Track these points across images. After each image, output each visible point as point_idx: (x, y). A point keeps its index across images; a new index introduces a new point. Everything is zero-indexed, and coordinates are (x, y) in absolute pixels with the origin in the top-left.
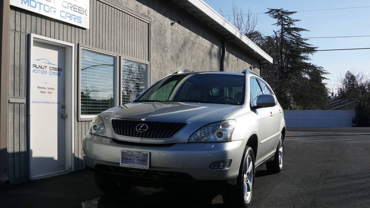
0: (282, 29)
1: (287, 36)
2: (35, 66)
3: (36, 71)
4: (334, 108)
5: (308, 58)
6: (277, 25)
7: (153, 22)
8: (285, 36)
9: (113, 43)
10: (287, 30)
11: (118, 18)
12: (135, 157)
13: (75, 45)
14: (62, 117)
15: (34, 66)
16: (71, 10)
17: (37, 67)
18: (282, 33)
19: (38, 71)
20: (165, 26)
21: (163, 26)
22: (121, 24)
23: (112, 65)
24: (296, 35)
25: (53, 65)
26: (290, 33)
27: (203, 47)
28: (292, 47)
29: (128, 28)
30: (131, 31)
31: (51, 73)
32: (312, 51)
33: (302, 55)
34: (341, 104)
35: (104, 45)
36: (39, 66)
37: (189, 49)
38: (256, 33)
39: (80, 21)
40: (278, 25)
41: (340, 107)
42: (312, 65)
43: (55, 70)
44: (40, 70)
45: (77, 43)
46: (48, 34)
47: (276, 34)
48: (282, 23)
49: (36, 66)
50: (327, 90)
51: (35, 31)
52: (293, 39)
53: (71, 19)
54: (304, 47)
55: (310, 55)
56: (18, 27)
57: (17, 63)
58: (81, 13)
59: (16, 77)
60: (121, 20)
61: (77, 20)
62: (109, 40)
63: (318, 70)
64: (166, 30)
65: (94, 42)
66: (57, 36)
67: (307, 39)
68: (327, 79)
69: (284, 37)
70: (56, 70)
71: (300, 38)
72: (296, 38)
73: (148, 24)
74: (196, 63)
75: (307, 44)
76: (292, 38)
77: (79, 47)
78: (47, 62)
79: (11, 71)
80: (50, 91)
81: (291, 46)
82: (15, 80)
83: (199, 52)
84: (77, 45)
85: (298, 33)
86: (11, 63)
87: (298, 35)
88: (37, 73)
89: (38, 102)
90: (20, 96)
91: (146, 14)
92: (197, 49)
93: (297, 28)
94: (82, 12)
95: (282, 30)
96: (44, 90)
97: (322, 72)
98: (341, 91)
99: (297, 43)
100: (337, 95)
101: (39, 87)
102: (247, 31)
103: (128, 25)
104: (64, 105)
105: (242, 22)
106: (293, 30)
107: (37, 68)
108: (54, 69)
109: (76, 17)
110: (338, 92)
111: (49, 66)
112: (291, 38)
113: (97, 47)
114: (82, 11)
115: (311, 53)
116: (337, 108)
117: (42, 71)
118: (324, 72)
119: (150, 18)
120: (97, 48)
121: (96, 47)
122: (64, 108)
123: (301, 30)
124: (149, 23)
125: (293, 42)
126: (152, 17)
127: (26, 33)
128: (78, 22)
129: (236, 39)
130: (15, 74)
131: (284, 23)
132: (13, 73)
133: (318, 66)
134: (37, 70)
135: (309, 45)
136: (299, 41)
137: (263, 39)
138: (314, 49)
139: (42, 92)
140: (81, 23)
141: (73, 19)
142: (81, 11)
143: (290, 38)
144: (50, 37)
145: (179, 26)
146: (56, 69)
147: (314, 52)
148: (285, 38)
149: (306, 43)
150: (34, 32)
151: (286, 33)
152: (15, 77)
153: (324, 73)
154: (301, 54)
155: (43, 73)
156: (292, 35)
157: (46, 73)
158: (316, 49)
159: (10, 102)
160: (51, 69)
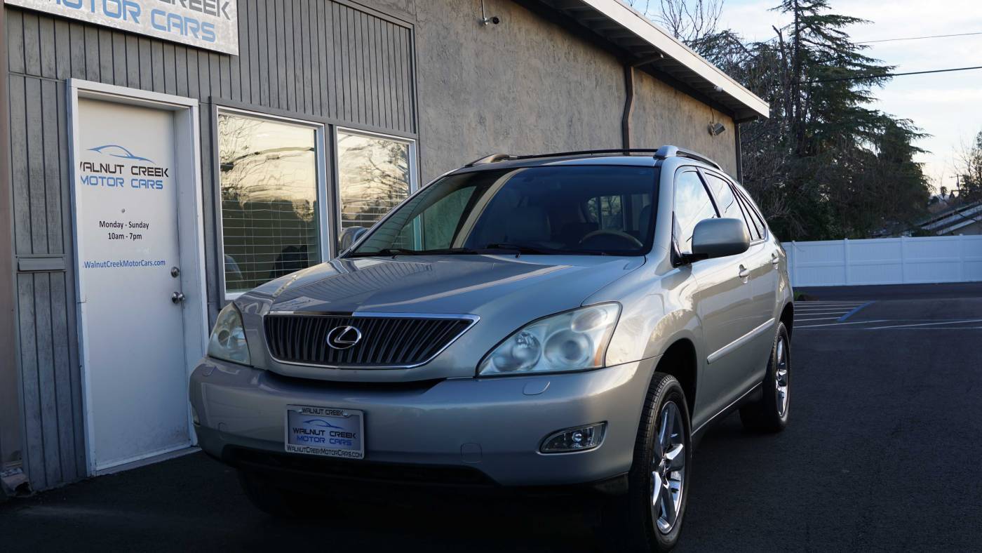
0: (796, 19)
1: (811, 40)
2: (89, 165)
3: (93, 181)
4: (945, 231)
5: (871, 97)
6: (782, 9)
7: (422, 24)
8: (805, 39)
9: (308, 90)
10: (809, 22)
11: (321, 21)
12: (325, 424)
13: (200, 101)
14: (174, 300)
15: (87, 168)
16: (184, 6)
17: (95, 169)
18: (797, 32)
19: (100, 180)
20: (458, 33)
21: (452, 32)
22: (330, 35)
23: (312, 149)
24: (835, 35)
25: (141, 159)
26: (818, 31)
27: (570, 83)
28: (827, 68)
29: (352, 45)
30: (359, 52)
31: (136, 183)
32: (881, 76)
33: (855, 89)
34: (965, 219)
35: (283, 96)
36: (101, 165)
37: (530, 93)
38: (726, 35)
39: (211, 36)
40: (784, 12)
41: (963, 227)
42: (884, 116)
43: (146, 173)
44: (105, 178)
45: (205, 95)
46: (121, 76)
47: (780, 35)
48: (796, 4)
49: (91, 167)
50: (925, 182)
51: (82, 72)
52: (829, 47)
53: (184, 31)
54: (858, 68)
55: (874, 90)
56: (32, 63)
57: (36, 163)
58: (213, 13)
59: (34, 201)
60: (329, 24)
61: (200, 34)
62: (299, 82)
63: (901, 128)
64: (462, 44)
65: (255, 89)
66: (146, 79)
67: (865, 46)
68: (924, 152)
69: (804, 43)
70: (149, 175)
71: (846, 42)
72: (837, 44)
73: (409, 30)
74: (552, 129)
75: (868, 60)
76: (824, 45)
77: (213, 105)
78: (124, 153)
79: (19, 186)
80: (136, 231)
81: (822, 65)
82: (32, 208)
83: (558, 99)
84: (206, 101)
85: (840, 30)
86: (20, 164)
87: (840, 36)
88: (96, 184)
89: (105, 265)
90: (48, 253)
91: (400, 5)
92: (551, 92)
93: (838, 17)
94: (216, 10)
95: (797, 23)
96: (118, 231)
97: (911, 133)
98: (966, 181)
99: (840, 56)
100: (956, 194)
101: (102, 224)
102: (698, 31)
103: (352, 37)
104: (178, 267)
105: (683, 8)
106: (826, 22)
107: (94, 171)
108: (144, 172)
109: (198, 25)
110: (958, 185)
111: (128, 163)
112: (821, 45)
113: (262, 103)
114: (216, 7)
115: (877, 83)
116: (954, 230)
117: (110, 178)
118: (915, 132)
119: (412, 15)
120: (265, 105)
121: (261, 105)
122: (178, 277)
123: (849, 22)
124: (411, 27)
125: (828, 54)
126: (418, 10)
127: (57, 78)
128: (204, 38)
129: (662, 56)
130: (32, 191)
131: (801, 3)
132: (25, 191)
133: (898, 118)
134: (96, 177)
135: (872, 60)
136: (844, 51)
137: (746, 50)
138: (887, 72)
139: (113, 236)
140: (212, 40)
141: (189, 30)
142: (213, 7)
143: (818, 44)
144: (125, 83)
145: (498, 32)
146: (149, 171)
147: (885, 80)
148: (804, 46)
149: (863, 57)
150: (79, 74)
151: (808, 30)
152: (32, 200)
153: (915, 135)
154: (850, 85)
155: (113, 184)
156: (825, 36)
157: (121, 183)
158: (891, 72)
159: (21, 269)
160: (136, 171)
